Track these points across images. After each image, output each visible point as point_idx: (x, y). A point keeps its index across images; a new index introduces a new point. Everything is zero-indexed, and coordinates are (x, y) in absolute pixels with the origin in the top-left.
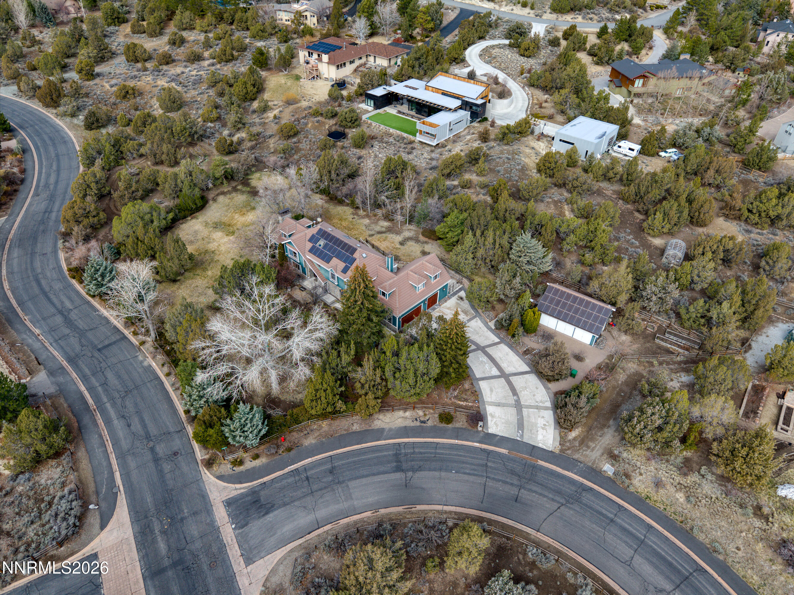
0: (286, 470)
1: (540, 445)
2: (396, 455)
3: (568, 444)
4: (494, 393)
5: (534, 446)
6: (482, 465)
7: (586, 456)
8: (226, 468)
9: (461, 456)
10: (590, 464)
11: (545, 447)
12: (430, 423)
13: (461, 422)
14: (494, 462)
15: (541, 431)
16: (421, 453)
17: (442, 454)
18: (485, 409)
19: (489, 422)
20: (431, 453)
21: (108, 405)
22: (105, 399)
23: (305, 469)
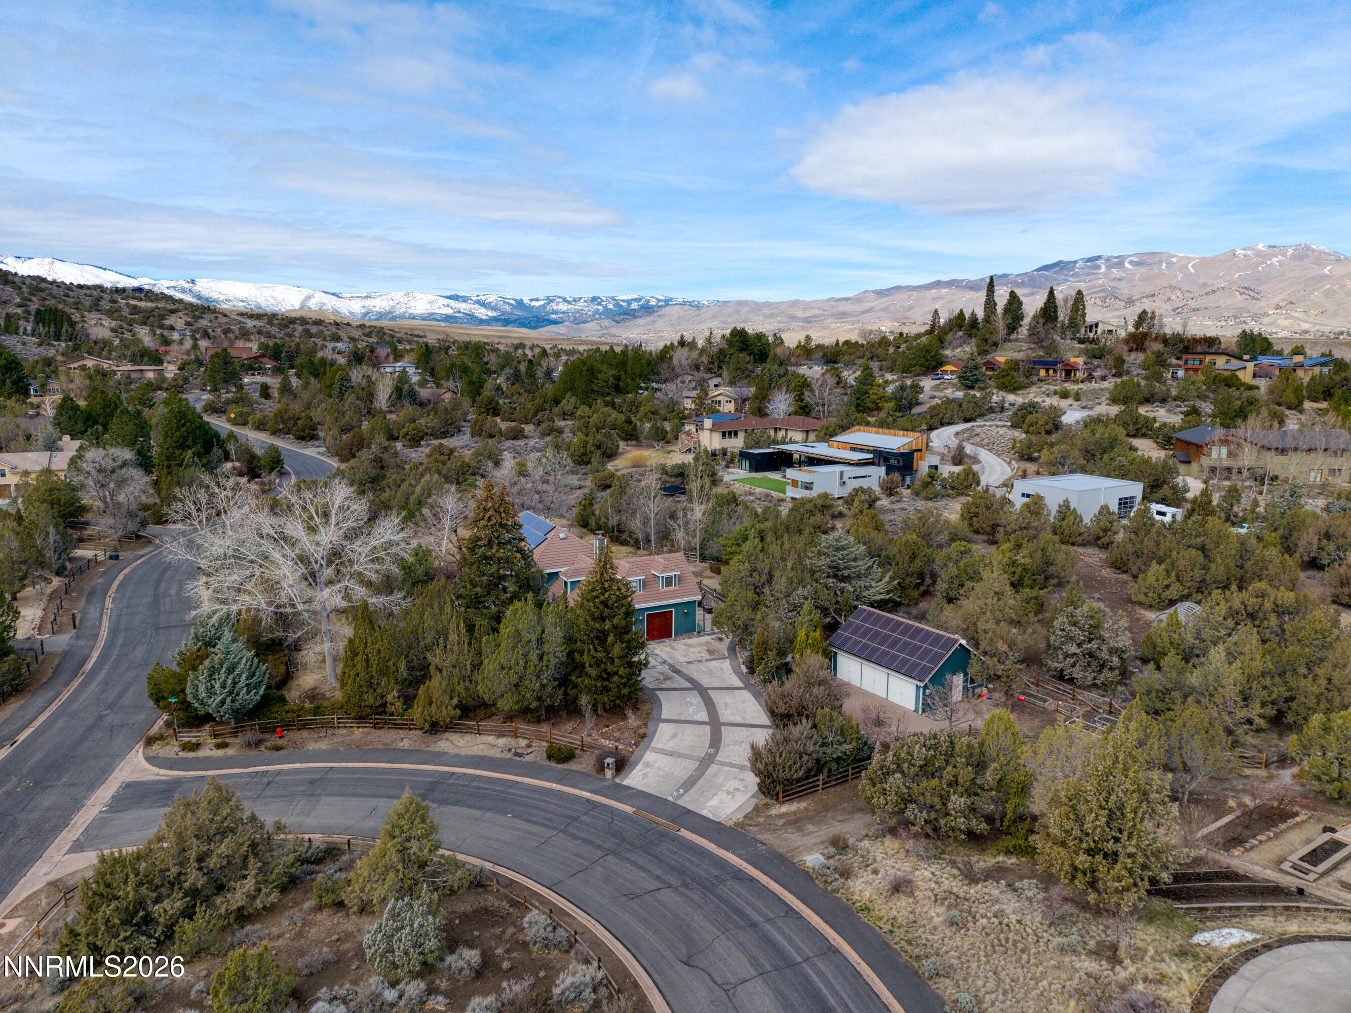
0: (251, 770)
1: (705, 813)
2: (434, 783)
3: (761, 820)
4: (677, 739)
5: (689, 811)
6: (567, 817)
7: (786, 840)
8: (171, 750)
9: (544, 801)
10: (782, 851)
11: (710, 816)
12: (527, 758)
13: (584, 764)
14: (595, 818)
15: (722, 795)
16: (478, 788)
17: (513, 794)
18: (642, 756)
19: (635, 772)
20: (494, 790)
21: (104, 672)
22: (107, 667)
23: (279, 773)
